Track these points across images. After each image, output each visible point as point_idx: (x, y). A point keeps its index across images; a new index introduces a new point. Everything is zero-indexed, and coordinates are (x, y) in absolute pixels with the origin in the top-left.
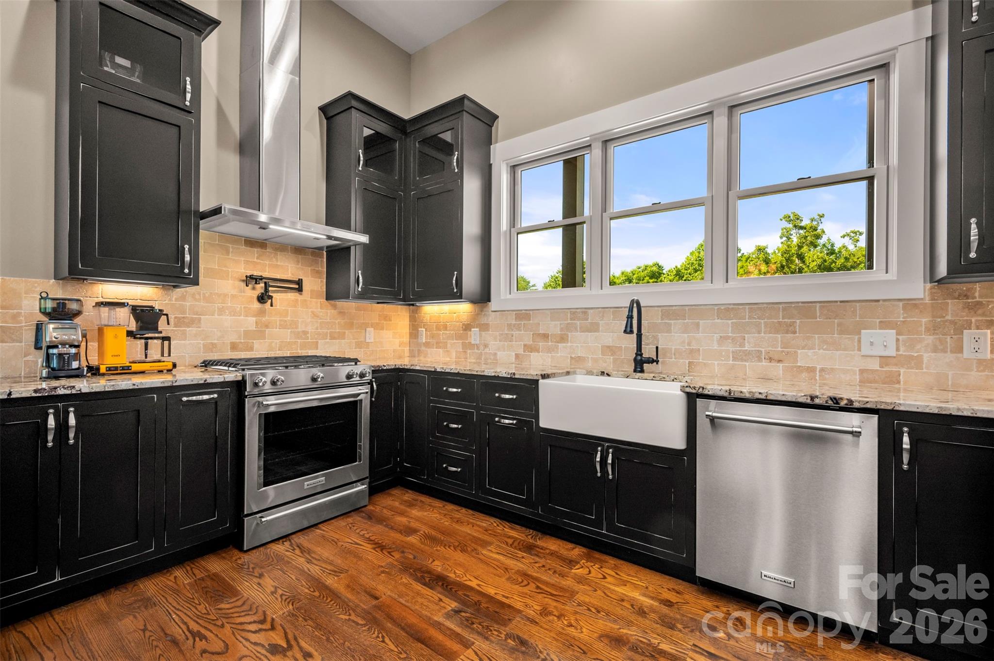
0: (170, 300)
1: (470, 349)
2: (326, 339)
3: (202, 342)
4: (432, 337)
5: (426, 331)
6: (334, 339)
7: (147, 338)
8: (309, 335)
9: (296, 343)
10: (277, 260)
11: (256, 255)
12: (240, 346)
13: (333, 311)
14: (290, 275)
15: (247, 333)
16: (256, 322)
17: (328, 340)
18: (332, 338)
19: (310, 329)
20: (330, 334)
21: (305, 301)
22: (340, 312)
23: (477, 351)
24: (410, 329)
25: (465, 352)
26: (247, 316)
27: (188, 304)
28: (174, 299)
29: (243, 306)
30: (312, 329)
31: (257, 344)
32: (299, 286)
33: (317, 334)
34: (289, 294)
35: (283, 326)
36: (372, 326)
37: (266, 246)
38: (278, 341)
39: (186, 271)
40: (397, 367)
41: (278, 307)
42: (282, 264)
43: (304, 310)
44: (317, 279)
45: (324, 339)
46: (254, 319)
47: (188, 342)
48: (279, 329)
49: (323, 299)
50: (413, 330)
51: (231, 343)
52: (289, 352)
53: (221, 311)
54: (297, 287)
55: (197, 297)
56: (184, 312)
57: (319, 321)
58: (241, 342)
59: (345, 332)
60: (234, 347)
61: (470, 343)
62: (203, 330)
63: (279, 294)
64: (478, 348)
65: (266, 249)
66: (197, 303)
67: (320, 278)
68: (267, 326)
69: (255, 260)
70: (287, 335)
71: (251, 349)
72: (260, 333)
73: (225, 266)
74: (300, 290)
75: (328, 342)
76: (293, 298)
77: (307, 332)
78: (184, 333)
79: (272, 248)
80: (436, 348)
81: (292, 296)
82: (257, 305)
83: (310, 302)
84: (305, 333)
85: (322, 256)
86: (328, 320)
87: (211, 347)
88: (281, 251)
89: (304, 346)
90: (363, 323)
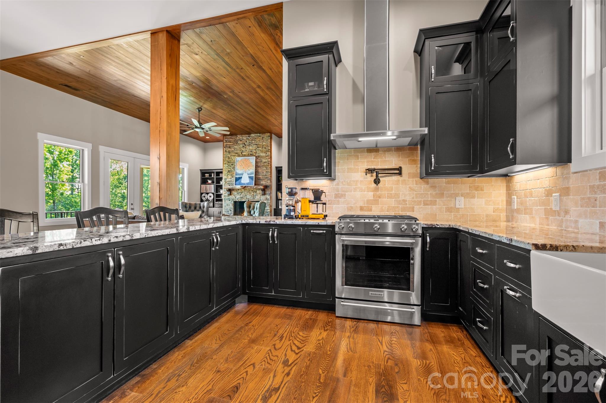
0: (333, 186)
1: (552, 216)
2: (421, 205)
3: (346, 206)
4: (522, 204)
5: (517, 198)
6: (427, 205)
7: (317, 204)
8: (407, 202)
9: (398, 207)
10: (385, 158)
11: (373, 157)
12: (365, 208)
13: (426, 186)
14: (394, 165)
15: (368, 201)
16: (374, 195)
17: (422, 206)
18: (425, 204)
19: (408, 198)
20: (423, 201)
21: (405, 180)
22: (432, 186)
23: (558, 218)
24: (506, 197)
25: (547, 218)
26: (368, 192)
27: (340, 187)
28: (334, 185)
29: (366, 186)
30: (410, 198)
31: (374, 207)
32: (399, 171)
33: (413, 202)
34: (393, 177)
35: (390, 197)
36: (462, 196)
37: (379, 150)
38: (386, 206)
39: (325, 171)
40: (451, 226)
41: (386, 186)
42: (388, 159)
43: (404, 186)
44: (413, 165)
45: (419, 205)
46: (372, 193)
47: (340, 206)
48: (387, 198)
49: (418, 178)
50: (508, 198)
51: (360, 206)
52: (393, 213)
53: (355, 190)
54: (398, 172)
55: (344, 183)
56: (338, 191)
57: (415, 193)
58: (365, 206)
59: (436, 201)
60: (362, 209)
61: (551, 209)
62: (347, 200)
63: (387, 178)
64: (559, 215)
65: (379, 152)
66: (344, 186)
67: (415, 164)
68: (380, 197)
69: (373, 160)
70: (392, 202)
71: (371, 210)
72: (375, 201)
73: (357, 166)
74: (400, 174)
75: (422, 207)
76: (396, 179)
77: (406, 201)
78: (338, 201)
79: (383, 151)
80: (525, 214)
81: (395, 178)
82: (374, 185)
83: (408, 180)
84: (404, 201)
85: (417, 149)
86: (422, 192)
87: (350, 208)
88: (388, 152)
89: (403, 209)
90: (453, 193)
